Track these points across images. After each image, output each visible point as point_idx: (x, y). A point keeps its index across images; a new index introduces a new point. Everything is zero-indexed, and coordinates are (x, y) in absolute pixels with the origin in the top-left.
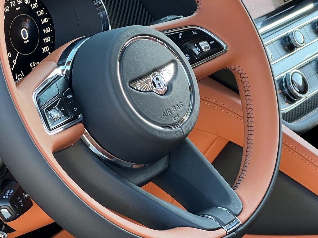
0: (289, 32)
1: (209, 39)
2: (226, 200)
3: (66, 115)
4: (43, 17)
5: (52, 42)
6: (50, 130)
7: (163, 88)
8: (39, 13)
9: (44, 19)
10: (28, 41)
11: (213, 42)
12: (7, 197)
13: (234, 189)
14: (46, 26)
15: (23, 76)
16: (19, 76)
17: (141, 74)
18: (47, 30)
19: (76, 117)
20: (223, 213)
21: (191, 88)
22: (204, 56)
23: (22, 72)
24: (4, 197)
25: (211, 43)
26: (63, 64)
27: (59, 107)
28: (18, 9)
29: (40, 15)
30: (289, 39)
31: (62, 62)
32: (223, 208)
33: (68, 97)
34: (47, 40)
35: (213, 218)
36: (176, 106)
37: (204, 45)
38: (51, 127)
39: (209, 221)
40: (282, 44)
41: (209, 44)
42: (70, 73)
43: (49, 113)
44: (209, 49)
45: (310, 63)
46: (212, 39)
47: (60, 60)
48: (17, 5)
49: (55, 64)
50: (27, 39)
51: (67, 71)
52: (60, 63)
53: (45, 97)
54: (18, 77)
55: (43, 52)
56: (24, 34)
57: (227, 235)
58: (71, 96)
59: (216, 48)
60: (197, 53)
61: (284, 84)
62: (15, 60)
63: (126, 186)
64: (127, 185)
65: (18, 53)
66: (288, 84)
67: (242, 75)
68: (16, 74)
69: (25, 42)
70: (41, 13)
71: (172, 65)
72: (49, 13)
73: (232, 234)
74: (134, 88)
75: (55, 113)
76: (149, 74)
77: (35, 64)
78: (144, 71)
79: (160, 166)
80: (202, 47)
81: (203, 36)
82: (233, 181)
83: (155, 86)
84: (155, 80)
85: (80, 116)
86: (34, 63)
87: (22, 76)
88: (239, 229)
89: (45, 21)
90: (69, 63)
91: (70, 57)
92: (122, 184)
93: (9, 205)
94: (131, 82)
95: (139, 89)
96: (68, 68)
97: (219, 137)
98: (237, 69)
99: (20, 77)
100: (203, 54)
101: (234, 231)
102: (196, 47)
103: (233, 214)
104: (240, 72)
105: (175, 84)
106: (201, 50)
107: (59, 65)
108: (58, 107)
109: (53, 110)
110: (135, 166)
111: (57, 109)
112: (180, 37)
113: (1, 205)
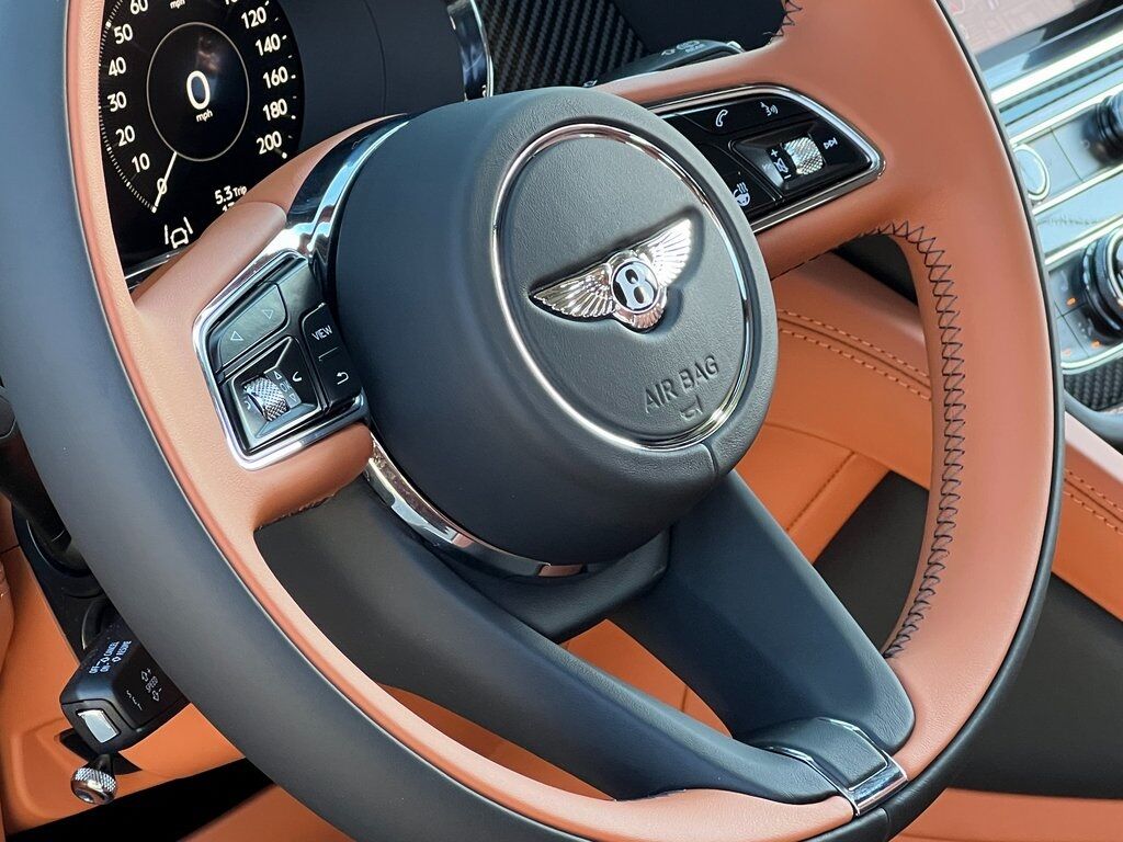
0: (1113, 92)
1: (821, 131)
2: (857, 693)
3: (307, 397)
4: (263, 32)
5: (293, 117)
6: (248, 451)
7: (651, 309)
8: (250, 18)
9: (268, 38)
10: (209, 113)
11: (835, 141)
12: (105, 669)
13: (885, 656)
14: (272, 61)
15: (188, 232)
16: (176, 234)
17: (573, 258)
18: (277, 77)
19: (343, 405)
20: (846, 743)
21: (750, 309)
22: (801, 189)
23: (185, 219)
24: (94, 670)
25: (828, 144)
26: (309, 217)
27: (286, 371)
28: (179, 3)
29: (254, 24)
30: (1112, 120)
31: (306, 208)
32: (845, 725)
33: (319, 334)
34: (277, 109)
35: (808, 758)
36: (694, 369)
37: (804, 153)
38: (254, 443)
39: (796, 772)
40: (1086, 136)
41: (821, 148)
42: (330, 246)
43: (249, 390)
44: (817, 167)
46: (831, 131)
47: (299, 200)
49: (281, 214)
50: (209, 107)
51: (321, 240)
52: (301, 211)
53: (236, 337)
54: (172, 237)
55: (262, 152)
56: (200, 89)
57: (855, 818)
58: (328, 330)
59: (844, 162)
60: (777, 180)
61: (1086, 277)
62: (164, 181)
63: (514, 642)
64: (519, 637)
65: (175, 154)
66: (1100, 274)
67: (932, 259)
68: (166, 228)
69: (199, 117)
70: (258, 17)
71: (684, 228)
72: (282, 14)
73: (874, 816)
74: (548, 309)
75: (270, 393)
76: (603, 257)
77: (234, 193)
78: (585, 248)
79: (637, 570)
80: (796, 160)
81: (801, 122)
82: (886, 626)
83: (623, 301)
84: (622, 279)
85: (359, 400)
86: (227, 188)
87: (185, 232)
88: (899, 800)
89: (271, 44)
90: (328, 212)
91: (333, 195)
92: (500, 632)
93: (109, 695)
94: (537, 286)
96: (325, 229)
97: (854, 457)
98: (915, 237)
99: (179, 237)
100: (796, 183)
101: (879, 804)
102: (774, 159)
103: (879, 744)
104: (924, 246)
105: (691, 291)
106: (792, 168)
107: (294, 218)
108: (281, 369)
109: (263, 382)
110: (548, 570)
111: (279, 377)
112: (719, 123)
113: (81, 696)
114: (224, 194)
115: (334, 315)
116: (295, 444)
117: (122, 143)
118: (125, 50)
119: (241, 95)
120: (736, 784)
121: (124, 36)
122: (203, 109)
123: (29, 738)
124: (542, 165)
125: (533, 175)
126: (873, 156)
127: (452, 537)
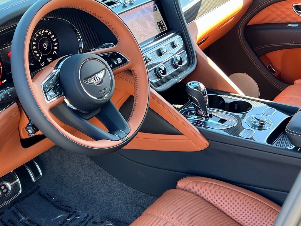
0: (161, 47)
1: (121, 57)
2: (124, 127)
3: (56, 93)
4: (53, 38)
6: (48, 100)
7: (99, 81)
10: (46, 49)
12: (31, 124)
13: (127, 122)
14: (55, 42)
15: (44, 64)
17: (89, 76)
18: (56, 44)
19: (61, 94)
20: (122, 133)
21: (112, 82)
22: (119, 65)
23: (43, 62)
24: (29, 125)
25: (123, 59)
26: (57, 69)
27: (53, 90)
28: (42, 35)
30: (160, 51)
32: (122, 131)
33: (57, 85)
34: (55, 48)
35: (117, 135)
36: (104, 89)
37: (119, 60)
38: (49, 100)
39: (116, 137)
40: (157, 53)
42: (59, 73)
43: (48, 93)
44: (121, 62)
45: (169, 61)
46: (123, 57)
48: (42, 33)
49: (53, 68)
51: (58, 72)
52: (56, 68)
53: (47, 86)
54: (42, 65)
55: (53, 53)
56: (45, 45)
57: (122, 143)
58: (59, 85)
59: (124, 61)
60: (116, 64)
61: (156, 70)
62: (41, 57)
63: (82, 122)
65: (42, 54)
66: (158, 70)
67: (135, 73)
68: (41, 63)
69: (45, 49)
70: (53, 36)
71: (104, 71)
72: (56, 36)
73: (125, 142)
74: (86, 82)
75: (52, 93)
76: (93, 75)
78: (91, 74)
79: (98, 112)
80: (118, 61)
81: (119, 56)
82: (127, 119)
83: (95, 81)
84: (95, 78)
85: (63, 93)
88: (128, 140)
89: (55, 40)
90: (59, 68)
91: (60, 66)
92: (80, 120)
93: (31, 128)
94: (85, 79)
95: (88, 82)
96: (59, 71)
97: (127, 93)
101: (125, 141)
102: (116, 61)
103: (125, 133)
104: (134, 71)
105: (104, 79)
106: (118, 62)
108: (52, 90)
109: (50, 92)
110: (87, 112)
111: (52, 91)
112: (109, 56)
113: (28, 128)
114: (49, 59)
115: (60, 82)
116: (55, 99)
117: (35, 53)
118: (35, 41)
119: (51, 46)
120: (107, 139)
121: (35, 39)
122: (46, 48)
123: (23, 129)
124: (86, 64)
125: (84, 65)
126: (128, 60)
127: (74, 108)
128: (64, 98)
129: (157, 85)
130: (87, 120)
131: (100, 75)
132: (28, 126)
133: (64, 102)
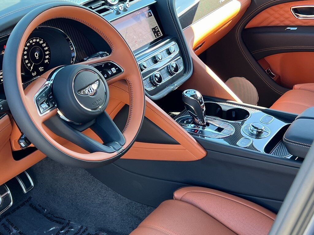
0: (156, 54)
1: (116, 67)
2: (119, 139)
3: (49, 106)
4: (45, 47)
6: (41, 113)
7: (93, 93)
8: (43, 45)
10: (38, 58)
13: (122, 133)
14: (46, 51)
17: (83, 87)
18: (47, 53)
19: (54, 106)
20: (117, 145)
21: (106, 93)
22: (113, 75)
23: (35, 72)
24: (22, 138)
26: (50, 80)
28: (34, 44)
30: (155, 58)
32: (117, 143)
33: (51, 97)
34: (47, 57)
35: (111, 147)
36: (98, 100)
37: (114, 70)
38: (42, 112)
39: (111, 149)
40: (152, 60)
41: (116, 69)
42: (52, 84)
43: (41, 105)
44: (115, 72)
45: (164, 68)
46: (117, 67)
47: (48, 78)
48: (33, 42)
50: (38, 57)
53: (39, 99)
55: (45, 62)
56: (37, 55)
57: (117, 155)
59: (119, 71)
60: (110, 74)
61: (151, 78)
62: (32, 67)
64: (77, 133)
65: (33, 63)
66: (153, 78)
68: (32, 73)
69: (36, 59)
70: (45, 45)
71: (98, 81)
72: (48, 45)
73: (120, 154)
74: (80, 94)
75: (45, 105)
76: (87, 87)
78: (85, 86)
79: (92, 123)
81: (113, 66)
82: (122, 129)
83: (89, 92)
84: (89, 90)
85: (56, 105)
88: (123, 152)
89: (46, 48)
90: (52, 80)
91: (53, 78)
92: (74, 132)
93: (24, 141)
94: (78, 91)
95: (82, 94)
96: (52, 82)
97: (122, 102)
98: (128, 80)
99: (34, 74)
100: (113, 74)
101: (121, 152)
102: (110, 71)
103: (121, 145)
104: (129, 81)
105: (98, 90)
106: (112, 72)
107: (47, 81)
109: (43, 104)
110: (80, 124)
111: (45, 103)
112: (103, 66)
113: (20, 141)
114: (40, 68)
115: (53, 95)
116: (49, 111)
117: (26, 62)
118: (26, 50)
119: (42, 56)
120: (103, 151)
121: (26, 49)
122: (37, 57)
123: (15, 141)
124: (79, 75)
125: (78, 77)
126: (123, 70)
127: (68, 120)
128: (57, 110)
129: (152, 93)
130: (81, 132)
131: (95, 86)
132: (20, 139)
133: (57, 114)
